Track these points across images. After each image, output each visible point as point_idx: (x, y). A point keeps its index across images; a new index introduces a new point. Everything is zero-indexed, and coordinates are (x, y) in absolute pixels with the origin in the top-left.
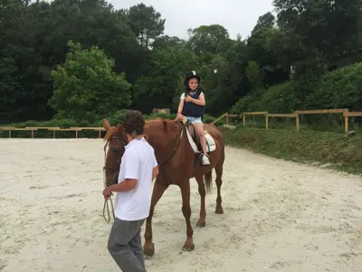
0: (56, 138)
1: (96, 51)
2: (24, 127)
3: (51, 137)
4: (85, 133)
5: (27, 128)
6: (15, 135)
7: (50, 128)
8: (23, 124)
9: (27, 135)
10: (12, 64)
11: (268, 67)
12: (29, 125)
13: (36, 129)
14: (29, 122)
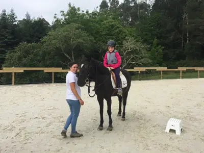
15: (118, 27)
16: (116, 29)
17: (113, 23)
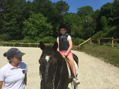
0: (22, 47)
1: (40, 15)
4: (32, 45)
5: (12, 43)
11: (110, 18)
12: (13, 42)
14: (14, 41)
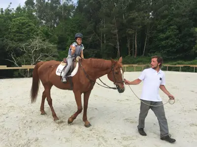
2: (175, 65)
3: (192, 71)
6: (170, 69)
7: (191, 66)
8: (176, 63)
9: (177, 70)
10: (175, 29)
13: (182, 66)
15: (30, 26)
16: (27, 27)
17: (24, 21)
